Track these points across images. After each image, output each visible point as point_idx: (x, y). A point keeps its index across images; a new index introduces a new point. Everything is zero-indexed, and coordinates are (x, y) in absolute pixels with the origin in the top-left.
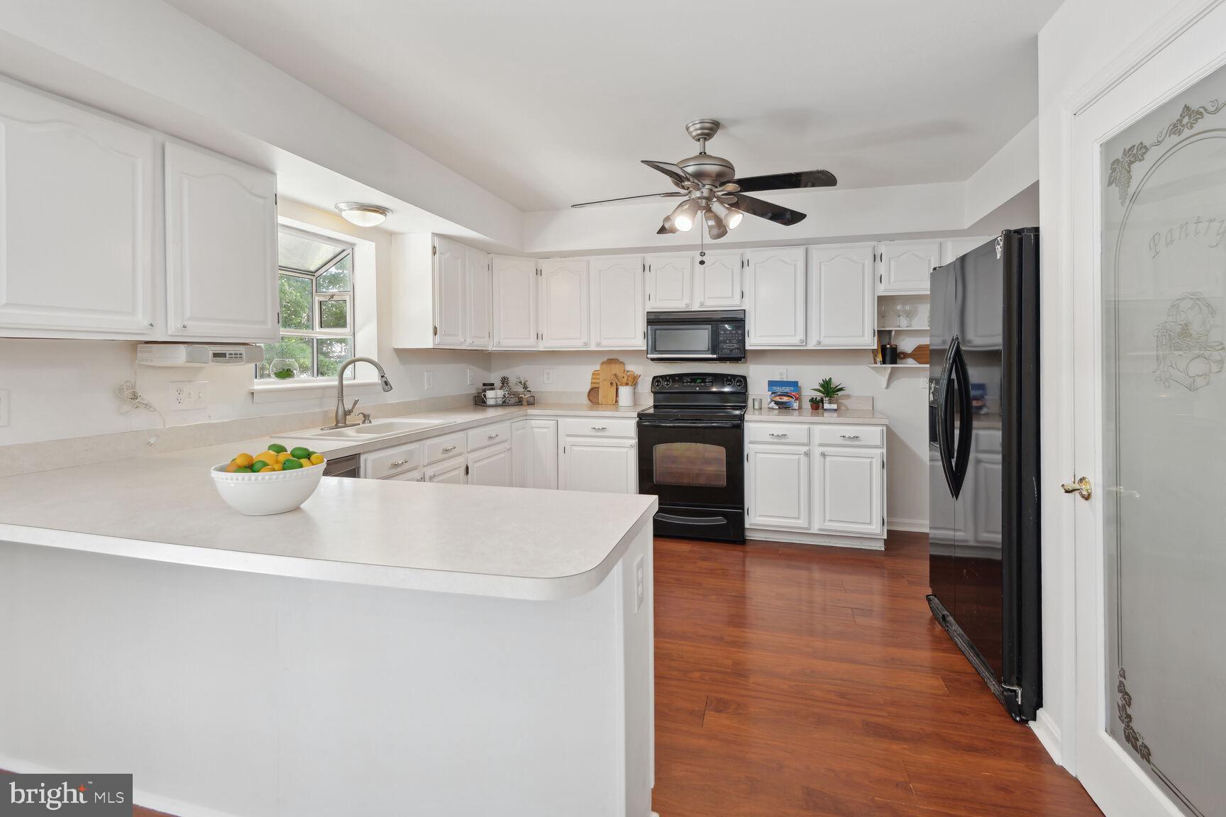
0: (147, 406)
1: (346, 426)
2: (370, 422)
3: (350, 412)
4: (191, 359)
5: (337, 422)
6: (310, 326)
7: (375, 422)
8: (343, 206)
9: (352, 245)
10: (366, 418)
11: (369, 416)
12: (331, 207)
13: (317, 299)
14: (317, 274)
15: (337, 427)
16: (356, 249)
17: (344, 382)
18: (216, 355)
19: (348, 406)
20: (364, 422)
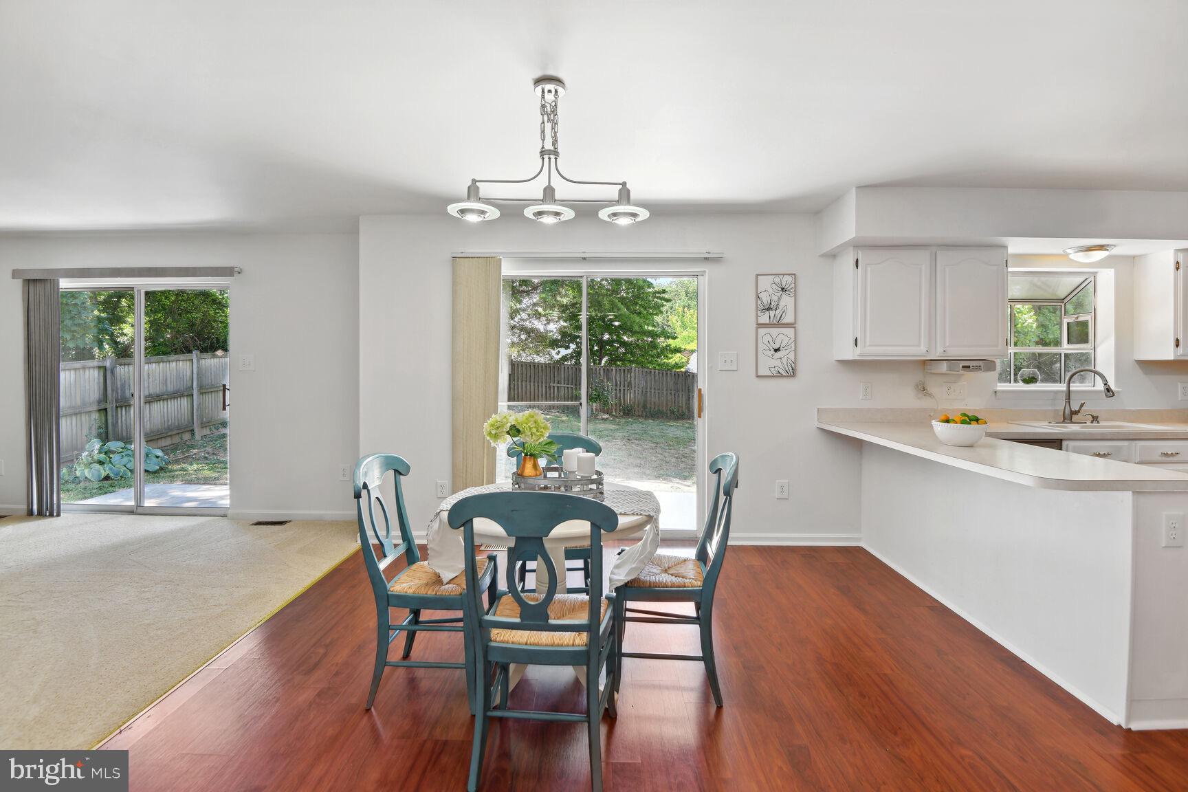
0: (930, 395)
1: (1072, 423)
2: (1098, 422)
3: (1077, 412)
4: (950, 369)
5: (1064, 419)
6: (1057, 343)
7: (1102, 423)
8: (1069, 251)
9: (1095, 275)
10: (1095, 419)
11: (1097, 417)
12: (1061, 252)
13: (1065, 321)
14: (1065, 301)
15: (1064, 422)
16: (1099, 278)
17: (1071, 389)
18: (963, 367)
19: (1075, 407)
20: (1092, 422)
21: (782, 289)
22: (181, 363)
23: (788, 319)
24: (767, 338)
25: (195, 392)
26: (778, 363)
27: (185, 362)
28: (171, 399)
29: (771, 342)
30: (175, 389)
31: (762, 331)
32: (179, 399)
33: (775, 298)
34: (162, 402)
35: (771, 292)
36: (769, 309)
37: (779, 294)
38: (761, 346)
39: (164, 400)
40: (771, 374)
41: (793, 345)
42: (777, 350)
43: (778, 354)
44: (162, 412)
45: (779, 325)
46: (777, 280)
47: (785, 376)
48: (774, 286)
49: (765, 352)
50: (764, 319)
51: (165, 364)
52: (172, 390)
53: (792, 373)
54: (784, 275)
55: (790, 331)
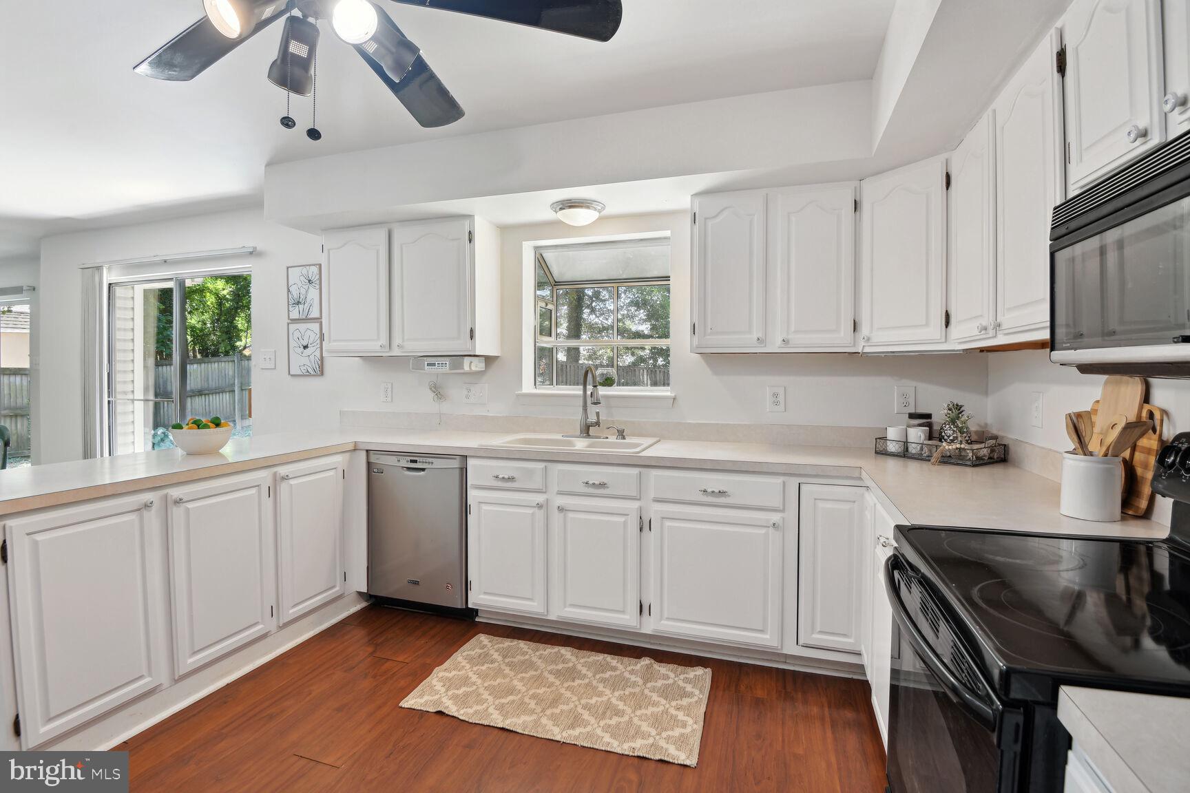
0: (446, 399)
1: (588, 437)
2: (624, 438)
3: (595, 424)
5: (582, 432)
10: (620, 433)
11: (623, 432)
15: (580, 435)
18: (429, 365)
21: (309, 281)
22: (223, 364)
23: (315, 313)
24: (297, 334)
25: (236, 389)
26: (305, 360)
27: (227, 363)
28: (212, 394)
29: (300, 338)
30: (217, 385)
31: (293, 327)
32: (221, 394)
33: (303, 291)
34: (203, 396)
35: (300, 285)
36: (298, 303)
37: (306, 287)
38: (292, 344)
39: (205, 395)
40: (299, 373)
41: (318, 341)
42: (305, 347)
43: (307, 351)
44: (203, 405)
45: (307, 320)
46: (304, 271)
47: (314, 375)
48: (302, 278)
49: (296, 349)
50: (295, 314)
51: (206, 364)
52: (214, 386)
53: (321, 371)
54: (310, 265)
55: (315, 327)
